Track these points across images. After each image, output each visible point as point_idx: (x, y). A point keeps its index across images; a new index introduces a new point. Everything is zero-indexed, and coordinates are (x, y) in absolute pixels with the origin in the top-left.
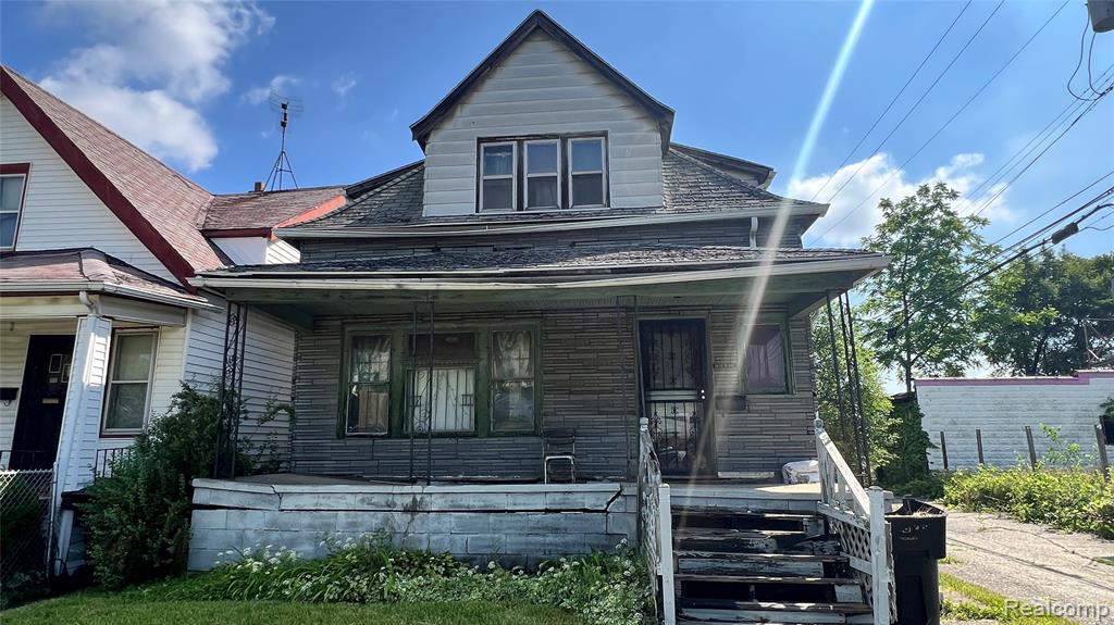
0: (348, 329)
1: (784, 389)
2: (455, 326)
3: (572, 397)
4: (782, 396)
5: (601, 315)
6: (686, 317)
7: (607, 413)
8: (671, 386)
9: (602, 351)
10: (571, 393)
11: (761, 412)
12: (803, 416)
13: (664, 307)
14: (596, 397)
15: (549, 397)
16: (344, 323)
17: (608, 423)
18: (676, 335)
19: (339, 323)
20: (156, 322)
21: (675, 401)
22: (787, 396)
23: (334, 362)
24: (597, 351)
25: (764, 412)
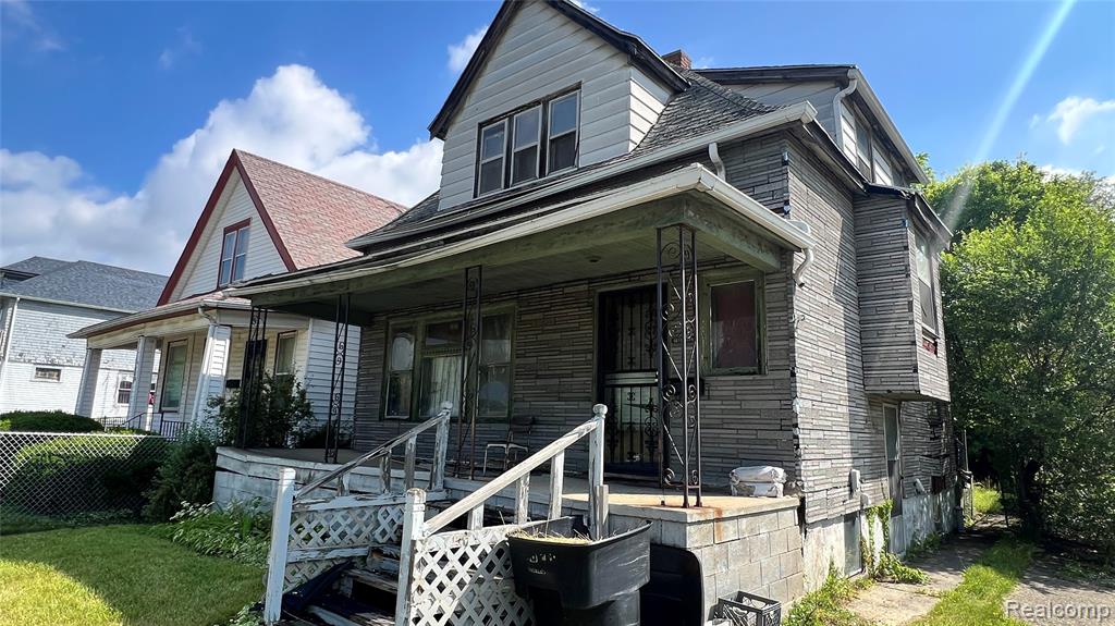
0: (392, 322)
1: (756, 368)
2: (456, 313)
3: (539, 382)
4: (751, 378)
5: (567, 290)
6: (647, 283)
7: (566, 400)
8: (629, 368)
9: (566, 330)
10: (538, 377)
11: (722, 399)
12: (777, 404)
13: (623, 274)
14: (556, 381)
15: (520, 383)
16: (388, 318)
17: (566, 411)
18: (638, 307)
19: (384, 318)
20: (292, 327)
21: (632, 386)
22: (758, 377)
23: (379, 353)
24: (561, 330)
25: (727, 398)
